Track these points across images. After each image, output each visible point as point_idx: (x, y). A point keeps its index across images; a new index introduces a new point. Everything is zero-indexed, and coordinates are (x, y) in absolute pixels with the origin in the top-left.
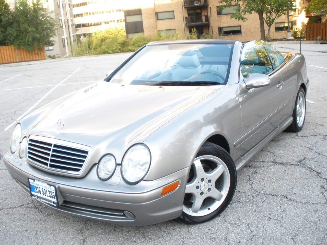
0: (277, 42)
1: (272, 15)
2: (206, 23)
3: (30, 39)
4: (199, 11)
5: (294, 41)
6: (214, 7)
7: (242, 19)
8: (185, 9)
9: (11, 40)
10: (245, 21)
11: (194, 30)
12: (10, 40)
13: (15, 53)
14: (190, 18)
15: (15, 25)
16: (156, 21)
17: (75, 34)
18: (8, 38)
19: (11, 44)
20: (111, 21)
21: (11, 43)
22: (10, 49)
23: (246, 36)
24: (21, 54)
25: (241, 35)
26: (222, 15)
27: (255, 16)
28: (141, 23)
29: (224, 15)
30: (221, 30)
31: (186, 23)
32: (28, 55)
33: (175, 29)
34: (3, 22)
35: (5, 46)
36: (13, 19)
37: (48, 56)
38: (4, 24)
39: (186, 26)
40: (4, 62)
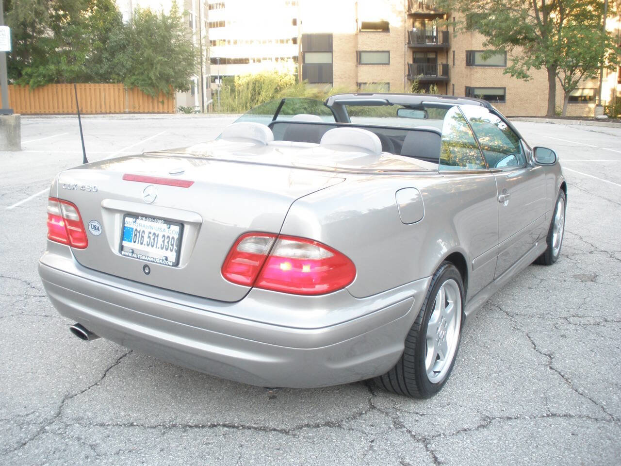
0: (579, 122)
1: (574, 74)
2: (443, 77)
4: (432, 56)
5: (608, 122)
6: (462, 52)
7: (523, 77)
8: (409, 50)
9: (121, 74)
10: (529, 81)
11: (433, 88)
12: (119, 75)
13: (124, 96)
14: (416, 65)
15: (130, 49)
16: (357, 66)
17: (210, 75)
18: (116, 70)
19: (119, 82)
20: (265, 59)
21: (120, 79)
22: (117, 90)
23: (512, 107)
24: (134, 100)
25: (503, 104)
26: (474, 67)
27: (541, 75)
28: (330, 66)
29: (478, 67)
30: (471, 93)
31: (409, 75)
32: (146, 104)
33: (389, 83)
34: (111, 42)
35: (108, 83)
36: (126, 40)
37: (180, 108)
38: (113, 46)
39: (408, 79)
40: (103, 111)
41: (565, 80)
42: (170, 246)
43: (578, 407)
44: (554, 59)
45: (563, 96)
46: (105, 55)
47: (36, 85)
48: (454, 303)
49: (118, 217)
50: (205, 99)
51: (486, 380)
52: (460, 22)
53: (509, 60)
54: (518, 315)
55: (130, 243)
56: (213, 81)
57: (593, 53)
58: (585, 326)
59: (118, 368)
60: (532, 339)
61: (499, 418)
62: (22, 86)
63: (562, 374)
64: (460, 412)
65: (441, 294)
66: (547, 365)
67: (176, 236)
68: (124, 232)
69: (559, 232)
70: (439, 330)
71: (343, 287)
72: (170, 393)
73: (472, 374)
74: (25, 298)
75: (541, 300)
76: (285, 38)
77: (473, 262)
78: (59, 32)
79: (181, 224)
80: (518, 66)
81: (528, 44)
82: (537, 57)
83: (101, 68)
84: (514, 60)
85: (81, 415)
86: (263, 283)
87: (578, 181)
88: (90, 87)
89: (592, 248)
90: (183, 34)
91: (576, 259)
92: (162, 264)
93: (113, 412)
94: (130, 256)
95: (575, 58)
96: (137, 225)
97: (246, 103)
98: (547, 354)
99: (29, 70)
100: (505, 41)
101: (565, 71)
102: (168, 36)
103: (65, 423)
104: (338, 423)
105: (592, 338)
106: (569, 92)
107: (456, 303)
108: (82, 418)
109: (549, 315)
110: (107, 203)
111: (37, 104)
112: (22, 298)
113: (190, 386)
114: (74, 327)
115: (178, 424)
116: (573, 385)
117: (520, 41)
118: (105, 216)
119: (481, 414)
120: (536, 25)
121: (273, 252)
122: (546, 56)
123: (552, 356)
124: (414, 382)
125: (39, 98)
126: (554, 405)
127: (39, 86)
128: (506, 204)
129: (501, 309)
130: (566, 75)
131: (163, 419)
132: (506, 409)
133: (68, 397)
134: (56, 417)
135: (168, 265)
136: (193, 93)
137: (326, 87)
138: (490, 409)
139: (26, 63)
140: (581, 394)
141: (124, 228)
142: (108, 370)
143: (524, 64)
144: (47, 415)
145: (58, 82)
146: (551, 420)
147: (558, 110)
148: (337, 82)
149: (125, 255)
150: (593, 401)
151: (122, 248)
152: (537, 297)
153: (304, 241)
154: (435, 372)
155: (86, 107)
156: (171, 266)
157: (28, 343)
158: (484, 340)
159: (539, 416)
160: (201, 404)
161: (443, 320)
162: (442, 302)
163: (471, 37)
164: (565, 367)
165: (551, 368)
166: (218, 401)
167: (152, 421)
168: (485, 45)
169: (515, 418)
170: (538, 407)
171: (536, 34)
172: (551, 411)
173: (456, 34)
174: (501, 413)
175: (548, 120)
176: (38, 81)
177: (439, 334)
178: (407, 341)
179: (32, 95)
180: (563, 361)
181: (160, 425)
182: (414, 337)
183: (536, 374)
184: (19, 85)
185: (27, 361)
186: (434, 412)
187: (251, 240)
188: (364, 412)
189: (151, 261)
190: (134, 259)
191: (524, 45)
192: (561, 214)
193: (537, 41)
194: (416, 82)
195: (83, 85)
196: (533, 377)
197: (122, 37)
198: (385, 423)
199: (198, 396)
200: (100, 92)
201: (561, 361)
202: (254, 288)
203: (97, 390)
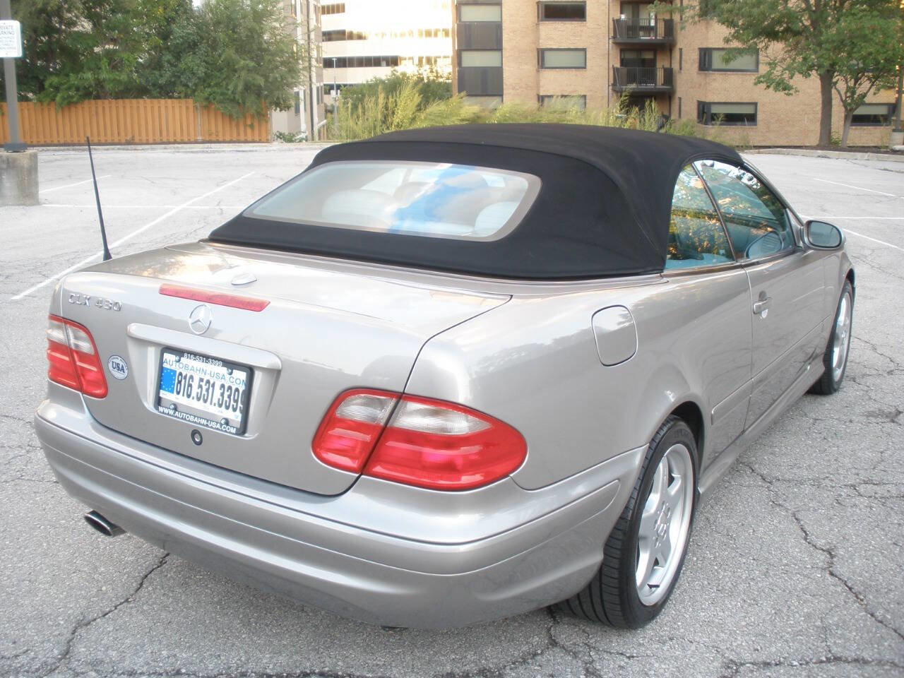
0: (866, 155)
1: (860, 84)
2: (666, 87)
3: (240, 88)
4: (648, 56)
6: (693, 50)
7: (784, 89)
8: (615, 47)
9: (190, 84)
10: (792, 94)
11: (650, 105)
12: (187, 86)
13: (194, 118)
14: (625, 70)
15: (203, 47)
16: (538, 71)
17: (322, 84)
18: (183, 79)
19: (186, 96)
21: (189, 92)
22: (184, 108)
23: (767, 132)
24: (209, 123)
25: (754, 127)
26: (711, 72)
27: (810, 86)
28: (498, 71)
29: (716, 73)
30: (706, 111)
31: (614, 85)
32: (228, 128)
33: (585, 97)
34: (175, 38)
35: (171, 98)
36: (198, 34)
37: (278, 134)
38: (178, 43)
39: (614, 90)
40: (165, 140)
41: (846, 93)
42: (232, 402)
43: (876, 646)
44: (831, 62)
45: (843, 115)
46: (168, 57)
47: (66, 102)
48: (682, 478)
49: (152, 353)
50: (316, 119)
51: (731, 594)
52: (691, 6)
53: (763, 63)
54: (779, 480)
55: (171, 394)
56: (328, 92)
57: (889, 52)
58: (884, 500)
59: (162, 572)
60: (802, 523)
61: (750, 663)
62: (45, 104)
63: (850, 585)
64: (689, 652)
65: (662, 468)
66: (825, 569)
67: (242, 388)
68: (161, 376)
69: (842, 344)
70: (659, 523)
71: (506, 475)
72: (241, 616)
73: (709, 584)
74: (28, 452)
75: (814, 455)
76: (432, 28)
77: (713, 412)
78: (99, 25)
79: (250, 370)
80: (777, 72)
81: (791, 40)
82: (805, 59)
83: (161, 76)
84: (770, 64)
85: (100, 655)
86: (378, 469)
87: (867, 252)
88: (145, 104)
89: (892, 365)
90: (282, 25)
91: (868, 384)
92: (219, 430)
93: (150, 651)
94: (170, 415)
95: (862, 61)
96: (181, 366)
97: (375, 127)
98: (824, 548)
99: (55, 80)
100: (758, 35)
101: (846, 80)
102: (258, 28)
103: (74, 671)
104: (498, 671)
105: (896, 522)
106: (852, 110)
107: (684, 478)
108: (102, 661)
109: (827, 480)
110: (135, 329)
111: (68, 129)
112: (24, 451)
113: (272, 604)
114: (90, 516)
115: (250, 671)
116: (866, 605)
117: (780, 34)
118: (133, 351)
119: (723, 655)
120: (804, 10)
121: (393, 422)
122: (818, 58)
123: (833, 553)
124: (618, 608)
125: (70, 121)
126: (837, 642)
127: (69, 104)
128: (764, 314)
129: (753, 470)
130: (848, 86)
131: (228, 663)
132: (761, 648)
133: (84, 623)
134: (60, 659)
135: (230, 433)
136: (297, 111)
137: (493, 102)
138: (737, 647)
139: (51, 70)
140: (881, 622)
141: (161, 369)
142: (146, 576)
143: (785, 69)
144: (48, 655)
145: (98, 97)
146: (834, 668)
147: (835, 136)
148: (510, 94)
149: (163, 413)
150: (899, 634)
151: (158, 401)
152: (808, 450)
153: (442, 405)
154: (651, 587)
155: (140, 135)
156: (233, 434)
157: (27, 529)
158: (727, 523)
159: (814, 661)
160: (287, 636)
161: (664, 507)
162: (663, 479)
163: (707, 28)
164: (854, 573)
165: (832, 574)
166: (314, 632)
167: (211, 666)
168: (727, 40)
169: (776, 665)
170: (814, 645)
171: (803, 25)
172: (833, 652)
173: (684, 25)
174: (754, 655)
175: (820, 152)
176: (69, 97)
177: (657, 530)
178: (608, 547)
179: (60, 116)
180: (850, 561)
181: (222, 674)
182: (619, 540)
183: (808, 584)
184: (40, 101)
185: (22, 561)
186: (649, 652)
187: (358, 401)
188: (539, 652)
189: (203, 425)
190: (178, 419)
191: (786, 40)
192: (846, 315)
193: (805, 35)
194: (626, 96)
195: (134, 101)
196: (804, 590)
197: (192, 29)
198: (571, 672)
199: (283, 621)
200: (160, 111)
201: (847, 561)
202: (363, 476)
203: (128, 611)
